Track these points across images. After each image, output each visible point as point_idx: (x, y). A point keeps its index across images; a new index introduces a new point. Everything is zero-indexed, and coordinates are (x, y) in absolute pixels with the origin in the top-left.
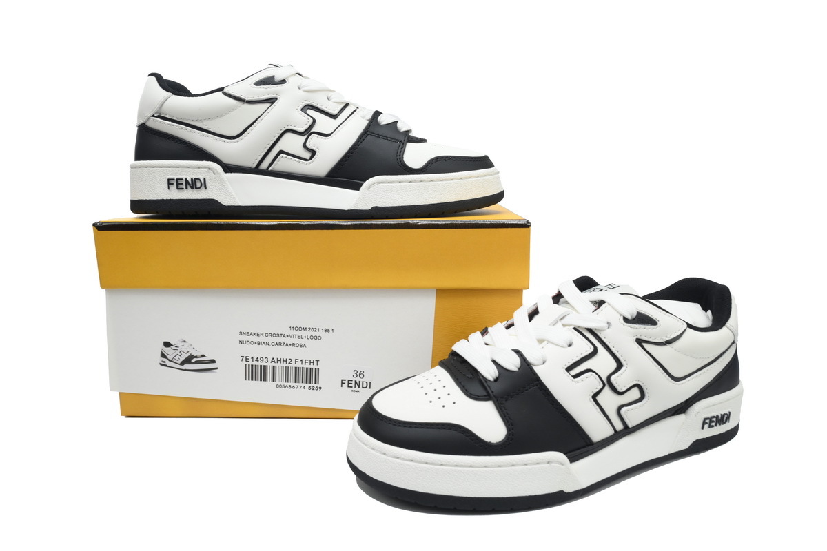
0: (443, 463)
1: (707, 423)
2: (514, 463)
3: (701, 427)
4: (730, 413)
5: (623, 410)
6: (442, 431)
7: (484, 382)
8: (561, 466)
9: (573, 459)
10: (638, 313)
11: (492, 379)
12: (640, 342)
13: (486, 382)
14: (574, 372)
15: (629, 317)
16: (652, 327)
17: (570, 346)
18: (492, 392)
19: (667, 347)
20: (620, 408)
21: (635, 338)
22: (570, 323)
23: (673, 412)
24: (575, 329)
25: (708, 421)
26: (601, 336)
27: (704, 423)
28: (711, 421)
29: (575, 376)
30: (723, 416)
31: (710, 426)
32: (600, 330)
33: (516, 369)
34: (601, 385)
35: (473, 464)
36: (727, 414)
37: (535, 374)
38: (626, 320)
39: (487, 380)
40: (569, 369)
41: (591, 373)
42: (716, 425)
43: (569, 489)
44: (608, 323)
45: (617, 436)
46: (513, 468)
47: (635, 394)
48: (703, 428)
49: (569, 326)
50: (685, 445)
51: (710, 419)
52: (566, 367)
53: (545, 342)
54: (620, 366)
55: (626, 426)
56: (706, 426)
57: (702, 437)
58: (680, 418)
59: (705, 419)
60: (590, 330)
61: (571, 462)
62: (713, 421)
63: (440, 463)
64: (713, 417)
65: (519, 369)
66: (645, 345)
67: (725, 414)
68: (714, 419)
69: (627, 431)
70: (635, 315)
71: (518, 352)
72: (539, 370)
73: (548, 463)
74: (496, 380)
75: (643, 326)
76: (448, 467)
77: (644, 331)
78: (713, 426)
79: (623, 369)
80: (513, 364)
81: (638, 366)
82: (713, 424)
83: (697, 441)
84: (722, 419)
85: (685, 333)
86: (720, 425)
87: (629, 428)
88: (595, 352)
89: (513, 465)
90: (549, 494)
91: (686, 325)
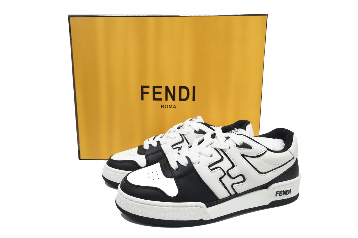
0: (149, 204)
1: (278, 194)
2: (180, 206)
3: (275, 195)
4: (291, 190)
5: (234, 186)
6: (150, 190)
7: (172, 170)
8: (202, 208)
9: (208, 206)
10: (243, 143)
11: (175, 169)
12: (243, 156)
13: (173, 170)
14: (211, 168)
15: (239, 145)
16: (249, 149)
17: (211, 156)
18: (174, 175)
19: (257, 159)
20: (233, 184)
21: (241, 154)
22: (214, 146)
23: (261, 188)
24: (215, 149)
25: (279, 193)
26: (226, 152)
27: (277, 194)
28: (280, 193)
29: (212, 170)
30: (287, 191)
31: (280, 195)
32: (226, 150)
33: (185, 165)
34: (224, 174)
35: (162, 205)
36: (289, 190)
37: (194, 168)
38: (237, 146)
39: (173, 169)
40: (209, 166)
41: (219, 169)
42: (283, 195)
43: (206, 219)
44: (229, 147)
45: (231, 197)
46: (179, 208)
47: (240, 179)
48: (276, 196)
49: (213, 147)
50: (267, 203)
51: (280, 192)
52: (208, 165)
53: (201, 154)
54: (233, 166)
55: (236, 193)
56: (278, 195)
57: (276, 200)
58: (265, 191)
59: (277, 192)
60: (222, 150)
61: (207, 207)
62: (282, 193)
63: (147, 204)
64: (282, 191)
65: (187, 165)
66: (246, 158)
67: (287, 190)
68: (282, 192)
69: (237, 195)
70: (242, 144)
71: (188, 158)
72: (196, 166)
73: (196, 207)
74: (177, 169)
75: (245, 149)
76: (151, 206)
77: (246, 151)
78: (281, 195)
79: (235, 167)
80: (184, 163)
81: (242, 166)
82: (282, 194)
83: (273, 201)
84: (286, 192)
85: (266, 153)
86: (285, 195)
87: (238, 194)
88: (222, 159)
89: (179, 207)
90: (196, 220)
91: (266, 149)
